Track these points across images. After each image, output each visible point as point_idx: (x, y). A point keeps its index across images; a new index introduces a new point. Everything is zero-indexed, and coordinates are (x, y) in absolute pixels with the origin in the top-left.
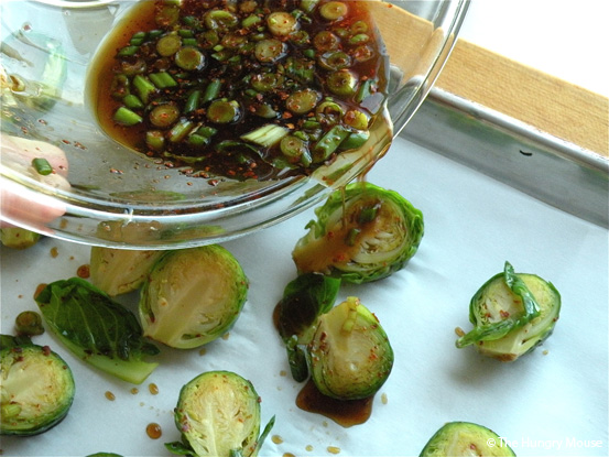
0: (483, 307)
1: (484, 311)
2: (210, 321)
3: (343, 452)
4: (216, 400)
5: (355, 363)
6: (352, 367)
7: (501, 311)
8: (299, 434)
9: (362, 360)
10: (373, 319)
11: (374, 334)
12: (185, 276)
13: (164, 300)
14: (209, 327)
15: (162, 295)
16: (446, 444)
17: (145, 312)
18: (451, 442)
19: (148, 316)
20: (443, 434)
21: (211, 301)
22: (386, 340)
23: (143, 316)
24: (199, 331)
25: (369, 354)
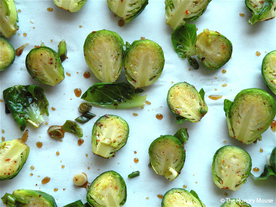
0: (252, 3)
1: (253, 5)
2: (156, 69)
3: (228, 84)
4: (181, 97)
5: (219, 53)
6: (219, 55)
7: (260, 2)
8: (209, 87)
9: (220, 50)
10: (216, 33)
11: (221, 39)
12: (138, 59)
13: (135, 72)
14: (157, 71)
15: (134, 71)
16: (268, 64)
17: (131, 81)
18: (270, 62)
19: (133, 82)
20: (266, 61)
21: (153, 62)
22: (226, 38)
23: (131, 83)
24: (154, 75)
25: (222, 47)
